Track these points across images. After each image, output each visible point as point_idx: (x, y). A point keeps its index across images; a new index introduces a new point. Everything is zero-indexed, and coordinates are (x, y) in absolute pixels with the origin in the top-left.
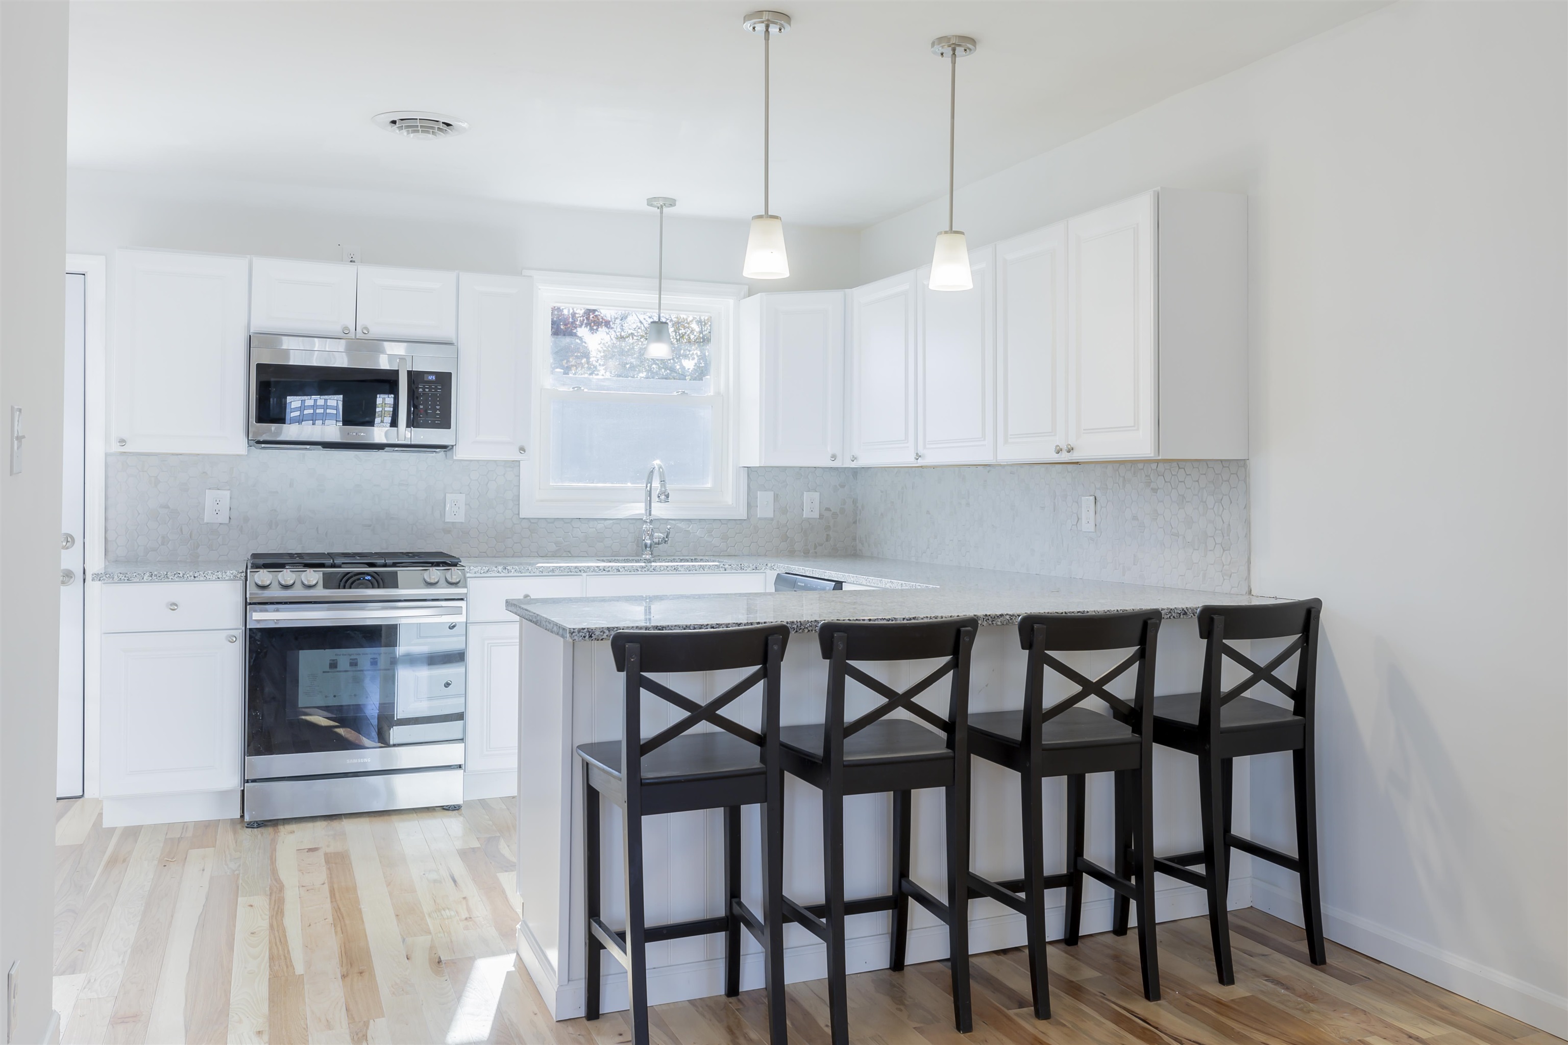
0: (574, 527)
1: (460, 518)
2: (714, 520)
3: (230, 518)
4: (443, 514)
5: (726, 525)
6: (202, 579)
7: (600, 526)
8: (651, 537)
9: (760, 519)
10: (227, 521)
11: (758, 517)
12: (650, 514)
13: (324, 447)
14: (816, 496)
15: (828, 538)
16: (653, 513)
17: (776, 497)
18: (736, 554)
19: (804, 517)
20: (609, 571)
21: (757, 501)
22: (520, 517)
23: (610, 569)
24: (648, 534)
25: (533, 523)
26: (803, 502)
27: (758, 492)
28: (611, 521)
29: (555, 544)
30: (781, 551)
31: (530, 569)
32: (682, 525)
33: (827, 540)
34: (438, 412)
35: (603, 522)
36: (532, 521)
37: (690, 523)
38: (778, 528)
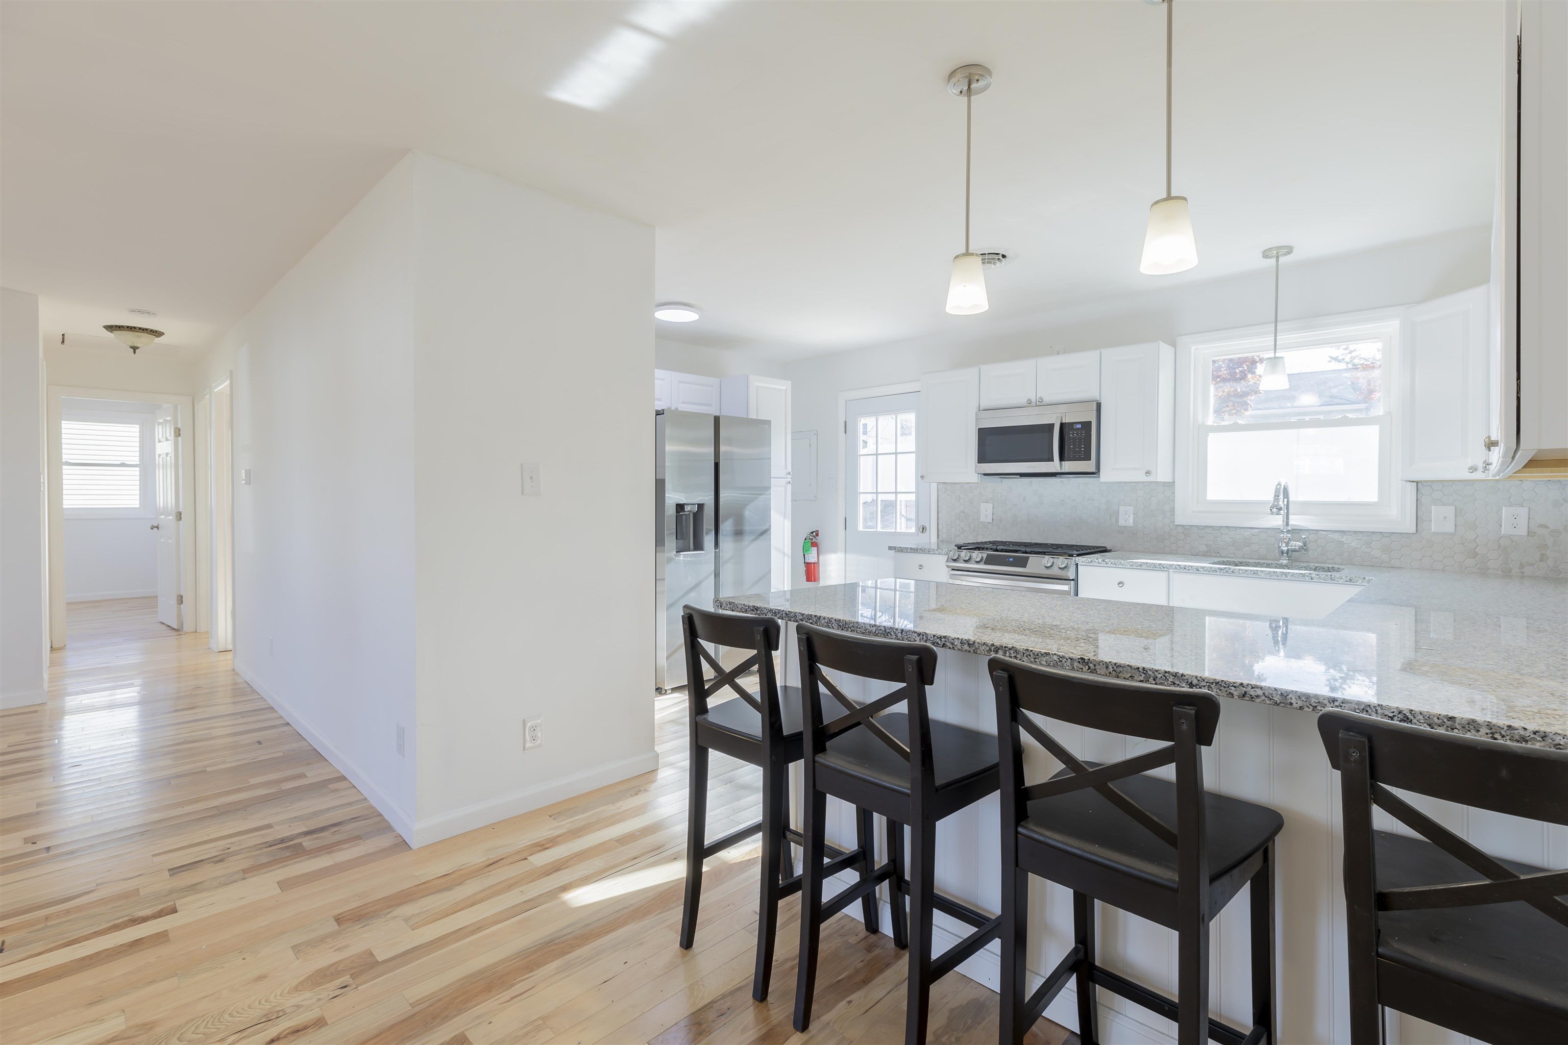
0: (1223, 533)
1: (1131, 522)
2: (1374, 532)
3: (993, 519)
4: (1117, 521)
5: (1389, 538)
6: (932, 553)
7: (1247, 533)
8: (1287, 544)
9: (1434, 533)
10: (991, 521)
11: (1433, 531)
12: (1287, 524)
13: (1021, 477)
14: (1523, 512)
15: (1543, 558)
16: (1291, 522)
17: (1458, 513)
18: (1402, 566)
19: (1502, 533)
20: (1189, 570)
21: (1431, 516)
22: (1176, 524)
23: (1190, 568)
24: (1285, 542)
25: (1187, 530)
26: (1501, 518)
27: (1433, 507)
28: (1258, 530)
29: (1206, 545)
30: (1466, 568)
31: (1122, 563)
32: (1336, 536)
33: (1541, 560)
34: (1083, 449)
35: (1250, 530)
36: (1186, 527)
37: (1344, 535)
38: (1463, 544)
